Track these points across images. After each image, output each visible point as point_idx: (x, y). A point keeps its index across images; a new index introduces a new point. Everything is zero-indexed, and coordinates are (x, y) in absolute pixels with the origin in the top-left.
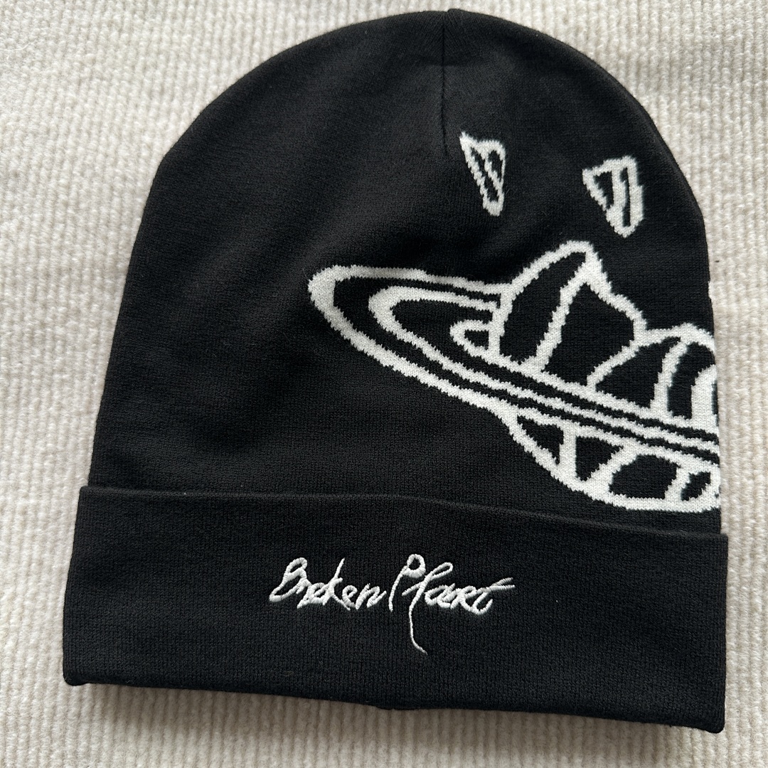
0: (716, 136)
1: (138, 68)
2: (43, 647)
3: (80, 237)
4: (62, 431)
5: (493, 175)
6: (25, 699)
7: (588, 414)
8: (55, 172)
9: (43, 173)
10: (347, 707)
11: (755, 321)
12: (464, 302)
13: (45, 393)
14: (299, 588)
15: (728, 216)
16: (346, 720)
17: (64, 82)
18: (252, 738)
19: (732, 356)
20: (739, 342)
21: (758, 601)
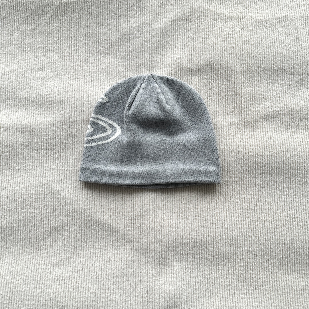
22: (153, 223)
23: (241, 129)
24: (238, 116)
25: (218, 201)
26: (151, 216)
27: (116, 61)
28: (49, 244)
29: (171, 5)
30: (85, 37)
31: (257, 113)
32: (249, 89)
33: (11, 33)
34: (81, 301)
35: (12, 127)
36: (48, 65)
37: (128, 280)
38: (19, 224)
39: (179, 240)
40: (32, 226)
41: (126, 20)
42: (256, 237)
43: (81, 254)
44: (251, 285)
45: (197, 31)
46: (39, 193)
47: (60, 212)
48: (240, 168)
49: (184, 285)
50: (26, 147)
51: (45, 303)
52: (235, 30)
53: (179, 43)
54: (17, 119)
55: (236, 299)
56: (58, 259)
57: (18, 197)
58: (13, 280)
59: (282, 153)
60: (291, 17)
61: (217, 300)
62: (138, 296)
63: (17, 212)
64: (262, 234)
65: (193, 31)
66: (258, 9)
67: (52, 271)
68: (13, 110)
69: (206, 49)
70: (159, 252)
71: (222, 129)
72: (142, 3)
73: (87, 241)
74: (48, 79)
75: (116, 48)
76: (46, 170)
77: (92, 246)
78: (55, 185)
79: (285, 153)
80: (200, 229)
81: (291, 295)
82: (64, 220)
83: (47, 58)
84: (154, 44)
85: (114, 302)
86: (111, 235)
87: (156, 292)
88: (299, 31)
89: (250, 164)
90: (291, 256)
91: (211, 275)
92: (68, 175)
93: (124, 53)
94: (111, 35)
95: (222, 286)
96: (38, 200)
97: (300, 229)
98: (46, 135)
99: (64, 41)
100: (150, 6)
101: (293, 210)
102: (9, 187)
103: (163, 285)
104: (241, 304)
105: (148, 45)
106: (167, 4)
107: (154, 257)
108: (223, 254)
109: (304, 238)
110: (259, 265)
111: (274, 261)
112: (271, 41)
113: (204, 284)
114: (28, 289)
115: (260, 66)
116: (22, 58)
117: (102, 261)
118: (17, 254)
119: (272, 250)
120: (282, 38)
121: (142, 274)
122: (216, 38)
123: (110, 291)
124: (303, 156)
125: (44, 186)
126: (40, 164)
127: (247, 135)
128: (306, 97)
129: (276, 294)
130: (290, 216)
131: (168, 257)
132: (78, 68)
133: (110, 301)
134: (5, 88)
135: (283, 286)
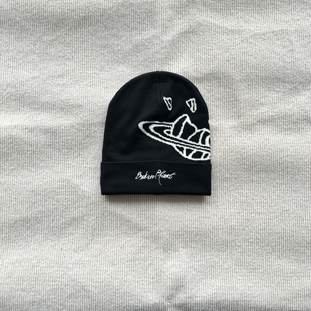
0: (211, 91)
1: (102, 83)
2: (96, 190)
3: (95, 117)
4: (95, 153)
5: (170, 104)
6: (94, 199)
7: (188, 145)
8: (88, 105)
9: (86, 105)
10: (149, 195)
11: (218, 126)
12: (166, 126)
13: (91, 146)
14: (140, 176)
15: (213, 107)
16: (149, 198)
17: (87, 86)
18: (133, 203)
19: (214, 133)
20: (215, 130)
21: (218, 175)
22: (162, 214)
23: (240, 131)
24: (238, 120)
25: (219, 195)
26: (160, 208)
27: (129, 69)
28: (70, 232)
29: (179, 19)
30: (101, 47)
31: (254, 117)
32: (248, 95)
33: (34, 43)
34: (99, 282)
35: (36, 128)
36: (67, 72)
37: (140, 264)
38: (43, 215)
39: (185, 229)
40: (54, 217)
41: (138, 32)
42: (252, 226)
43: (98, 241)
44: (247, 269)
45: (201, 43)
46: (60, 187)
47: (80, 204)
48: (239, 166)
49: (188, 268)
50: (49, 146)
51: (68, 283)
52: (236, 42)
53: (186, 54)
54: (40, 121)
55: (234, 281)
56: (78, 246)
57: (42, 190)
58: (38, 264)
59: (276, 153)
60: (286, 31)
61: (217, 281)
62: (148, 277)
63: (41, 204)
64: (257, 224)
65: (198, 43)
66: (257, 23)
67: (73, 256)
68: (36, 113)
69: (210, 60)
70: (167, 239)
71: (224, 132)
72: (153, 18)
73: (103, 229)
74: (68, 85)
75: (129, 58)
76: (67, 167)
77: (108, 234)
78: (75, 180)
79: (279, 153)
80: (203, 220)
81: (282, 278)
82: (83, 211)
83: (67, 66)
84: (163, 55)
85: (128, 283)
86: (125, 224)
87: (164, 273)
88: (293, 43)
89: (247, 163)
90: (283, 243)
91: (212, 260)
92: (86, 171)
93: (136, 63)
94: (124, 46)
95: (222, 269)
96: (60, 193)
97: (291, 220)
98: (67, 136)
99: (82, 51)
100: (160, 20)
101: (285, 203)
102: (33, 182)
103: (171, 268)
104: (238, 285)
105: (158, 56)
106: (175, 19)
107: (163, 243)
108: (223, 241)
109: (294, 228)
110: (254, 252)
111: (268, 248)
112: (268, 52)
113: (206, 268)
114: (52, 271)
115: (258, 75)
116: (44, 66)
117: (117, 247)
118: (41, 241)
119: (266, 238)
120: (278, 50)
121: (152, 258)
122: (219, 49)
123: (124, 273)
124: (295, 156)
125: (65, 181)
126: (62, 162)
127: (246, 137)
128: (299, 103)
129: (269, 276)
130: (282, 209)
131: (175, 244)
132: (94, 76)
133: (124, 281)
134: (29, 93)
135: (275, 270)
